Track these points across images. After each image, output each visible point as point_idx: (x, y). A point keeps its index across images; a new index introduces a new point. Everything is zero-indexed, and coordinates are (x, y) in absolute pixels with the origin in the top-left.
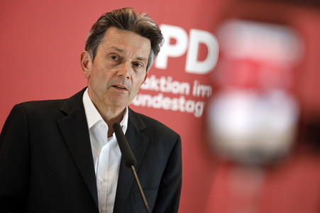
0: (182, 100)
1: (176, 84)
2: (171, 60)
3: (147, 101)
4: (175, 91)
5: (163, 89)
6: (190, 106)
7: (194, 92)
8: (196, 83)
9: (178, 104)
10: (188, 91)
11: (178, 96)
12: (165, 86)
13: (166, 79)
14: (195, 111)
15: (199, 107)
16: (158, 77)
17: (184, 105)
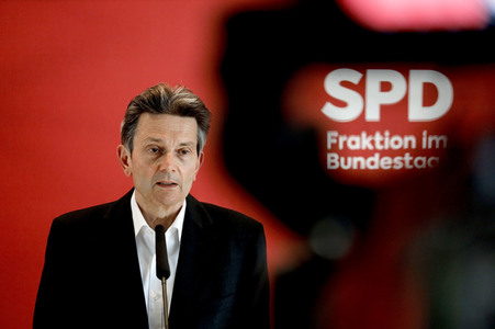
1: (396, 138)
2: (384, 109)
3: (359, 163)
4: (396, 147)
5: (379, 147)
6: (420, 162)
7: (424, 146)
8: (425, 133)
9: (402, 162)
12: (382, 143)
13: (383, 134)
14: (427, 168)
15: (433, 162)
17: (412, 162)
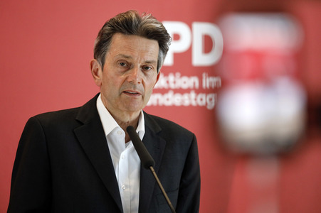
0: (193, 95)
1: (185, 79)
2: (177, 56)
3: (158, 100)
4: (185, 86)
5: (172, 86)
6: (201, 100)
7: (204, 85)
8: (204, 75)
9: (190, 99)
10: (197, 85)
11: (188, 91)
12: (175, 82)
14: (206, 104)
15: (211, 100)
16: (166, 75)
17: (196, 99)
